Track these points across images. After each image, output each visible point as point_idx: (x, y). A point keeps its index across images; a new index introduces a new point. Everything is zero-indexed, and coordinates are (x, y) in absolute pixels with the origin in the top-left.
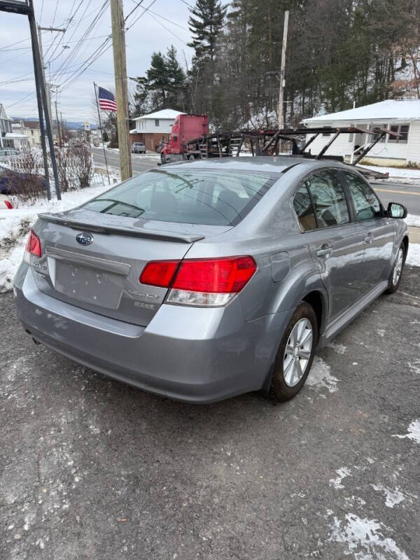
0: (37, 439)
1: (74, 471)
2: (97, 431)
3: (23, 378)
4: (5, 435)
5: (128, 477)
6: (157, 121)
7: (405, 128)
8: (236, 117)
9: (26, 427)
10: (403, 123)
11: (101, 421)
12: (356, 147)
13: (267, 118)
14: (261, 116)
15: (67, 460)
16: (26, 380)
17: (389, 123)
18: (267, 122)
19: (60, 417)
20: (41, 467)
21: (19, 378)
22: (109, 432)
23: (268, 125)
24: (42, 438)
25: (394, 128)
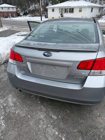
0: (38, 127)
1: (60, 136)
2: (55, 118)
3: (16, 103)
4: (26, 129)
5: (78, 132)
6: (2, 8)
7: (73, 9)
8: (26, 6)
9: (31, 123)
10: (72, 7)
11: (54, 113)
12: (61, 15)
13: (35, 6)
14: (33, 6)
15: (55, 132)
16: (18, 104)
17: (69, 8)
18: (35, 8)
19: (40, 116)
20: (48, 138)
21: (15, 103)
22: (60, 116)
23: (36, 9)
24: (40, 126)
25: (70, 9)
